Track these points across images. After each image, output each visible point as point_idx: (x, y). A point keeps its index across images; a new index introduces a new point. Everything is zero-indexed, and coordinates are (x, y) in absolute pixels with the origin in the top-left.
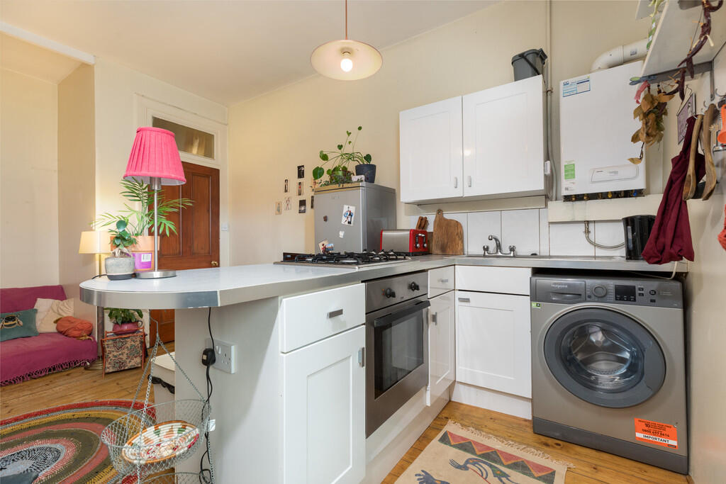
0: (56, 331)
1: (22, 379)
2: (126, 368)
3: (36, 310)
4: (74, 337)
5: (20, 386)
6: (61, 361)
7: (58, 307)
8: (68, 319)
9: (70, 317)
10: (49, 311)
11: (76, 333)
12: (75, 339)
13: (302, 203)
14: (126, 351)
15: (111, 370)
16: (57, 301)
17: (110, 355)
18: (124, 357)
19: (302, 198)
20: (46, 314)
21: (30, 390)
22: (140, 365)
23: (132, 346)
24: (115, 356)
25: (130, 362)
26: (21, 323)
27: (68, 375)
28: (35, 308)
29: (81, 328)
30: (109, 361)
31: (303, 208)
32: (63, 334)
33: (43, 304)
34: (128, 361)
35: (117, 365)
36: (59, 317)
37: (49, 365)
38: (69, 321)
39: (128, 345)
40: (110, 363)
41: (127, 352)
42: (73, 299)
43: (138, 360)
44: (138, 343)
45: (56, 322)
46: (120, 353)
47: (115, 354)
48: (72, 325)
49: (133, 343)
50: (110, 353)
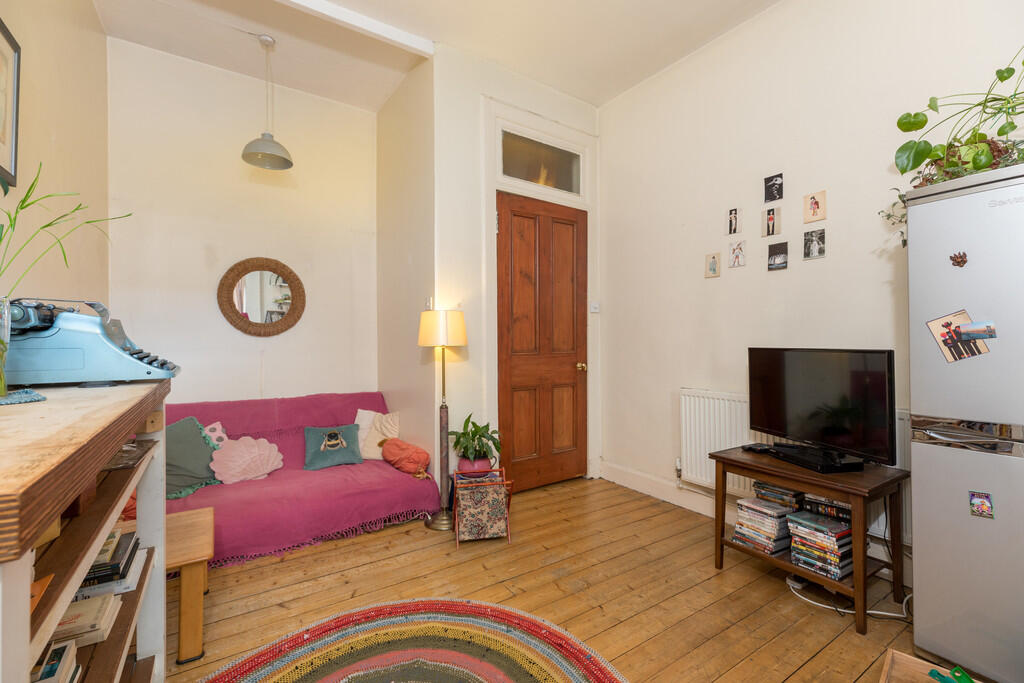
0: (381, 458)
1: (354, 532)
2: (487, 536)
3: (357, 425)
4: (409, 473)
5: (353, 544)
6: (398, 510)
7: (381, 423)
8: (395, 443)
9: (397, 440)
10: (371, 428)
11: (411, 467)
12: (411, 476)
13: (778, 249)
14: (486, 508)
15: (467, 538)
16: (379, 414)
17: (466, 513)
18: (484, 518)
19: (775, 240)
20: (370, 432)
21: (368, 553)
22: (505, 534)
23: (494, 500)
24: (473, 516)
25: (492, 527)
26: (344, 443)
27: (407, 532)
28: (356, 422)
29: (417, 459)
30: (464, 522)
31: (779, 260)
32: (393, 465)
33: (365, 417)
34: (489, 524)
35: (475, 530)
36: (384, 437)
37: (384, 515)
38: (397, 445)
39: (489, 498)
40: (465, 526)
41: (488, 510)
42: (398, 413)
43: (502, 524)
44: (503, 496)
45: (381, 444)
46: (479, 510)
47: (472, 511)
48: (404, 455)
49: (495, 496)
50: (465, 509)
